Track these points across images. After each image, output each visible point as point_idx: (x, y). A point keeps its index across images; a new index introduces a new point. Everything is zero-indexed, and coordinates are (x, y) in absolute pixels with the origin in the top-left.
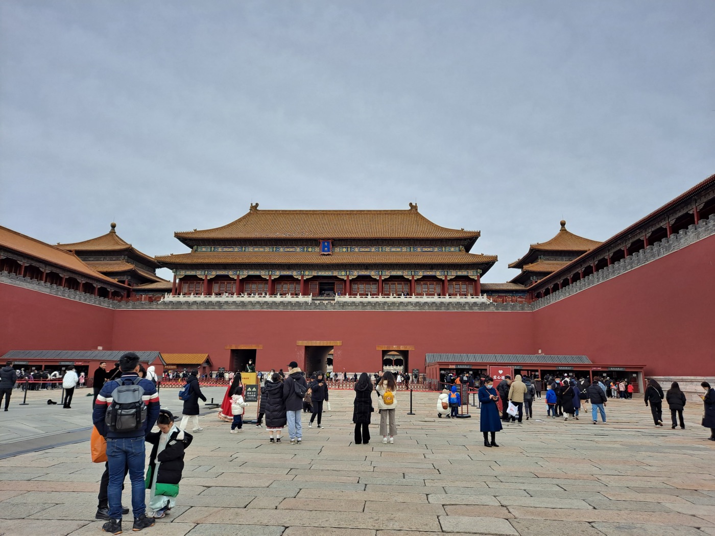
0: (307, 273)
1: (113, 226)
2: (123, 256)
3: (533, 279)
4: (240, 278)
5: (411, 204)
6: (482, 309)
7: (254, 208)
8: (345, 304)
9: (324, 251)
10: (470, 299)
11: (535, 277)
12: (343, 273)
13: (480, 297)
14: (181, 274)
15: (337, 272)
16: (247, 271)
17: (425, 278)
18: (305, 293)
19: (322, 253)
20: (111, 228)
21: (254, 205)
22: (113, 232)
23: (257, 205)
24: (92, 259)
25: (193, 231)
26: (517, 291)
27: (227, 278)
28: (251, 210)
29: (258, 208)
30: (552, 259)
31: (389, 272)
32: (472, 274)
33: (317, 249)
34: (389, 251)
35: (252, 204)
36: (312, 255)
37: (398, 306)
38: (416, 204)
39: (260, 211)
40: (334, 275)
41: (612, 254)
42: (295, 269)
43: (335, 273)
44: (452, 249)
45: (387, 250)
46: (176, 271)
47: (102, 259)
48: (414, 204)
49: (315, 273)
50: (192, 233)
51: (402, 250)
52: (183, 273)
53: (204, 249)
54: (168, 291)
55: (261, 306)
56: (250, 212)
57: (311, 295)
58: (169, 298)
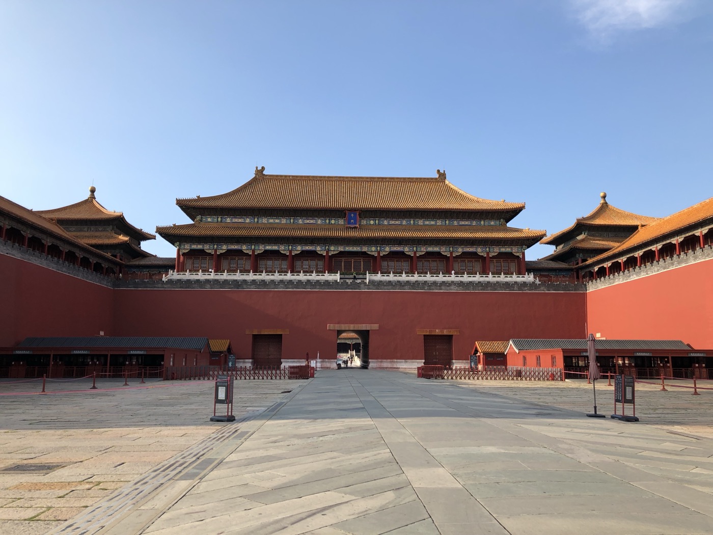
0: (332, 248)
1: (93, 191)
2: (111, 227)
3: (579, 256)
4: (256, 253)
5: (438, 171)
6: (532, 290)
7: (260, 172)
8: (380, 284)
9: (349, 223)
10: (515, 278)
11: (581, 254)
12: (373, 249)
13: (526, 276)
14: (186, 247)
15: (366, 248)
16: (263, 246)
17: (465, 254)
18: (331, 271)
19: (348, 226)
20: (90, 193)
21: (259, 168)
22: (93, 197)
23: (263, 168)
24: (74, 229)
25: (197, 198)
26: (561, 270)
27: (240, 253)
28: (256, 174)
29: (264, 173)
30: (597, 235)
31: (425, 247)
32: (515, 250)
33: (341, 222)
34: (422, 224)
35: (257, 168)
36: (336, 227)
37: (439, 286)
38: (444, 171)
39: (267, 175)
40: (363, 250)
41: (707, 231)
42: (318, 244)
43: (365, 249)
44: (492, 223)
45: (419, 224)
46: (180, 244)
47: (86, 229)
48: (442, 171)
49: (341, 249)
50: (195, 200)
51: (436, 223)
52: (187, 247)
53: (209, 220)
54: (172, 267)
55: (286, 285)
56: (256, 177)
57: (339, 273)
58: (174, 275)
